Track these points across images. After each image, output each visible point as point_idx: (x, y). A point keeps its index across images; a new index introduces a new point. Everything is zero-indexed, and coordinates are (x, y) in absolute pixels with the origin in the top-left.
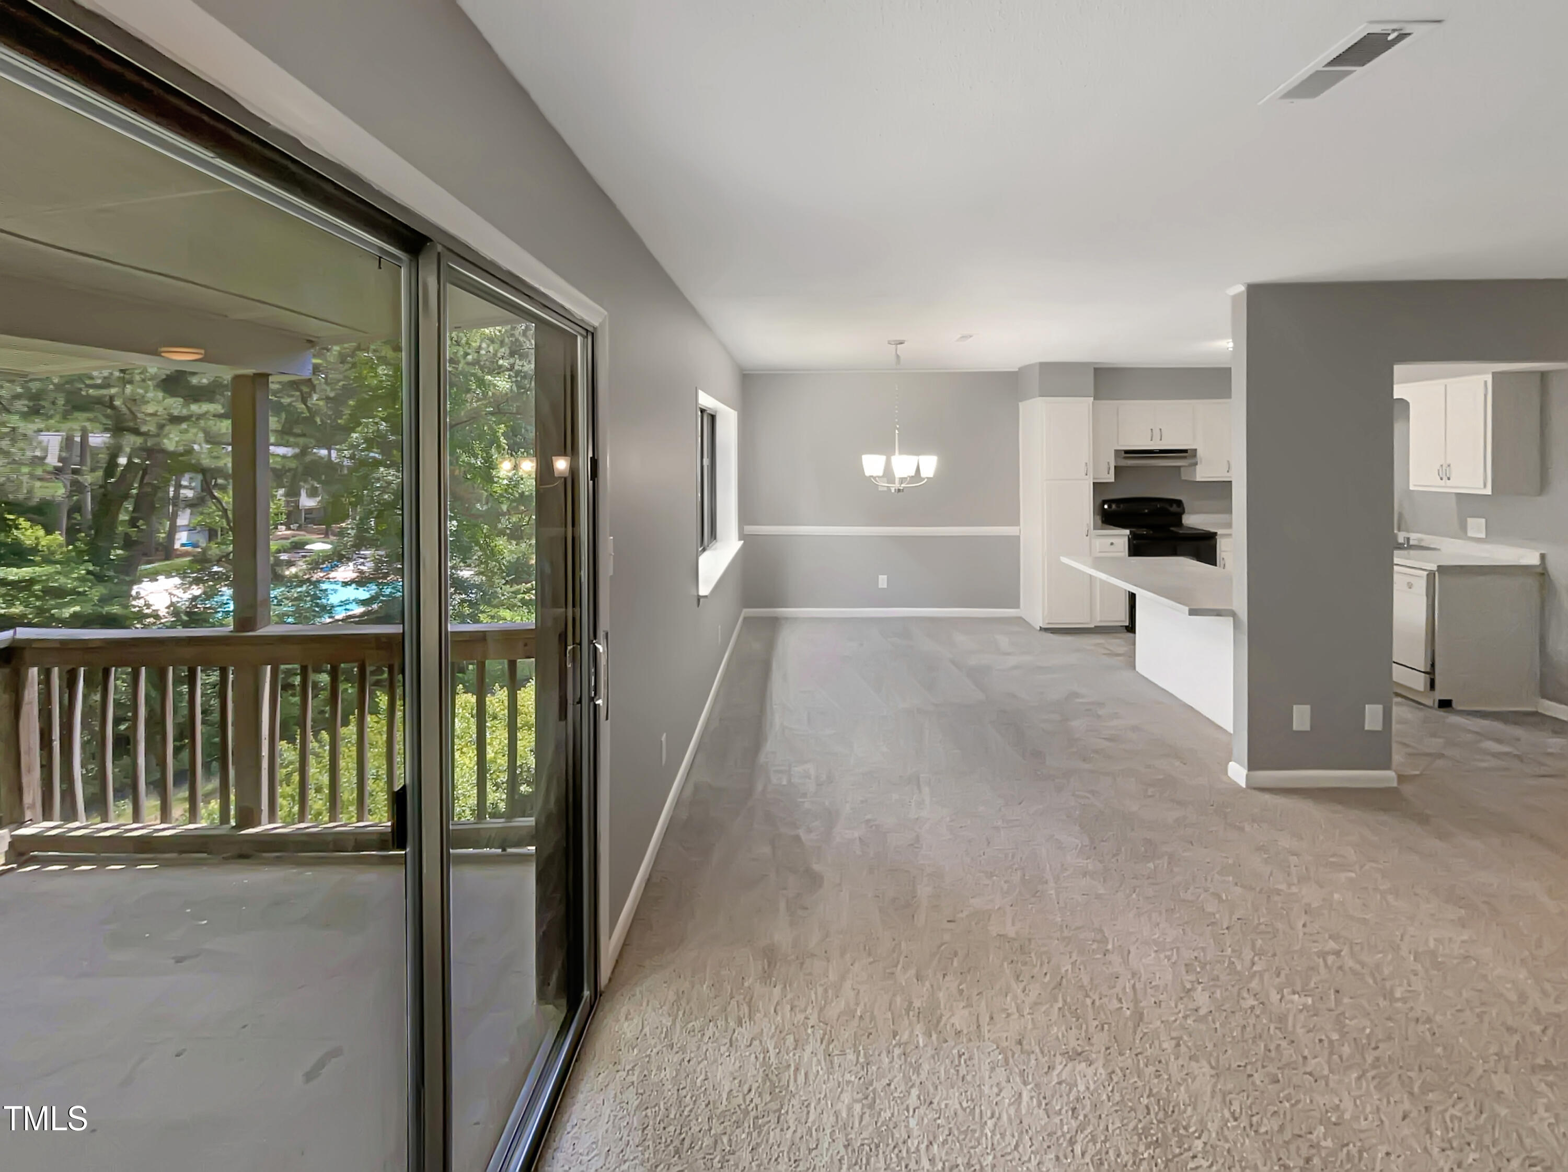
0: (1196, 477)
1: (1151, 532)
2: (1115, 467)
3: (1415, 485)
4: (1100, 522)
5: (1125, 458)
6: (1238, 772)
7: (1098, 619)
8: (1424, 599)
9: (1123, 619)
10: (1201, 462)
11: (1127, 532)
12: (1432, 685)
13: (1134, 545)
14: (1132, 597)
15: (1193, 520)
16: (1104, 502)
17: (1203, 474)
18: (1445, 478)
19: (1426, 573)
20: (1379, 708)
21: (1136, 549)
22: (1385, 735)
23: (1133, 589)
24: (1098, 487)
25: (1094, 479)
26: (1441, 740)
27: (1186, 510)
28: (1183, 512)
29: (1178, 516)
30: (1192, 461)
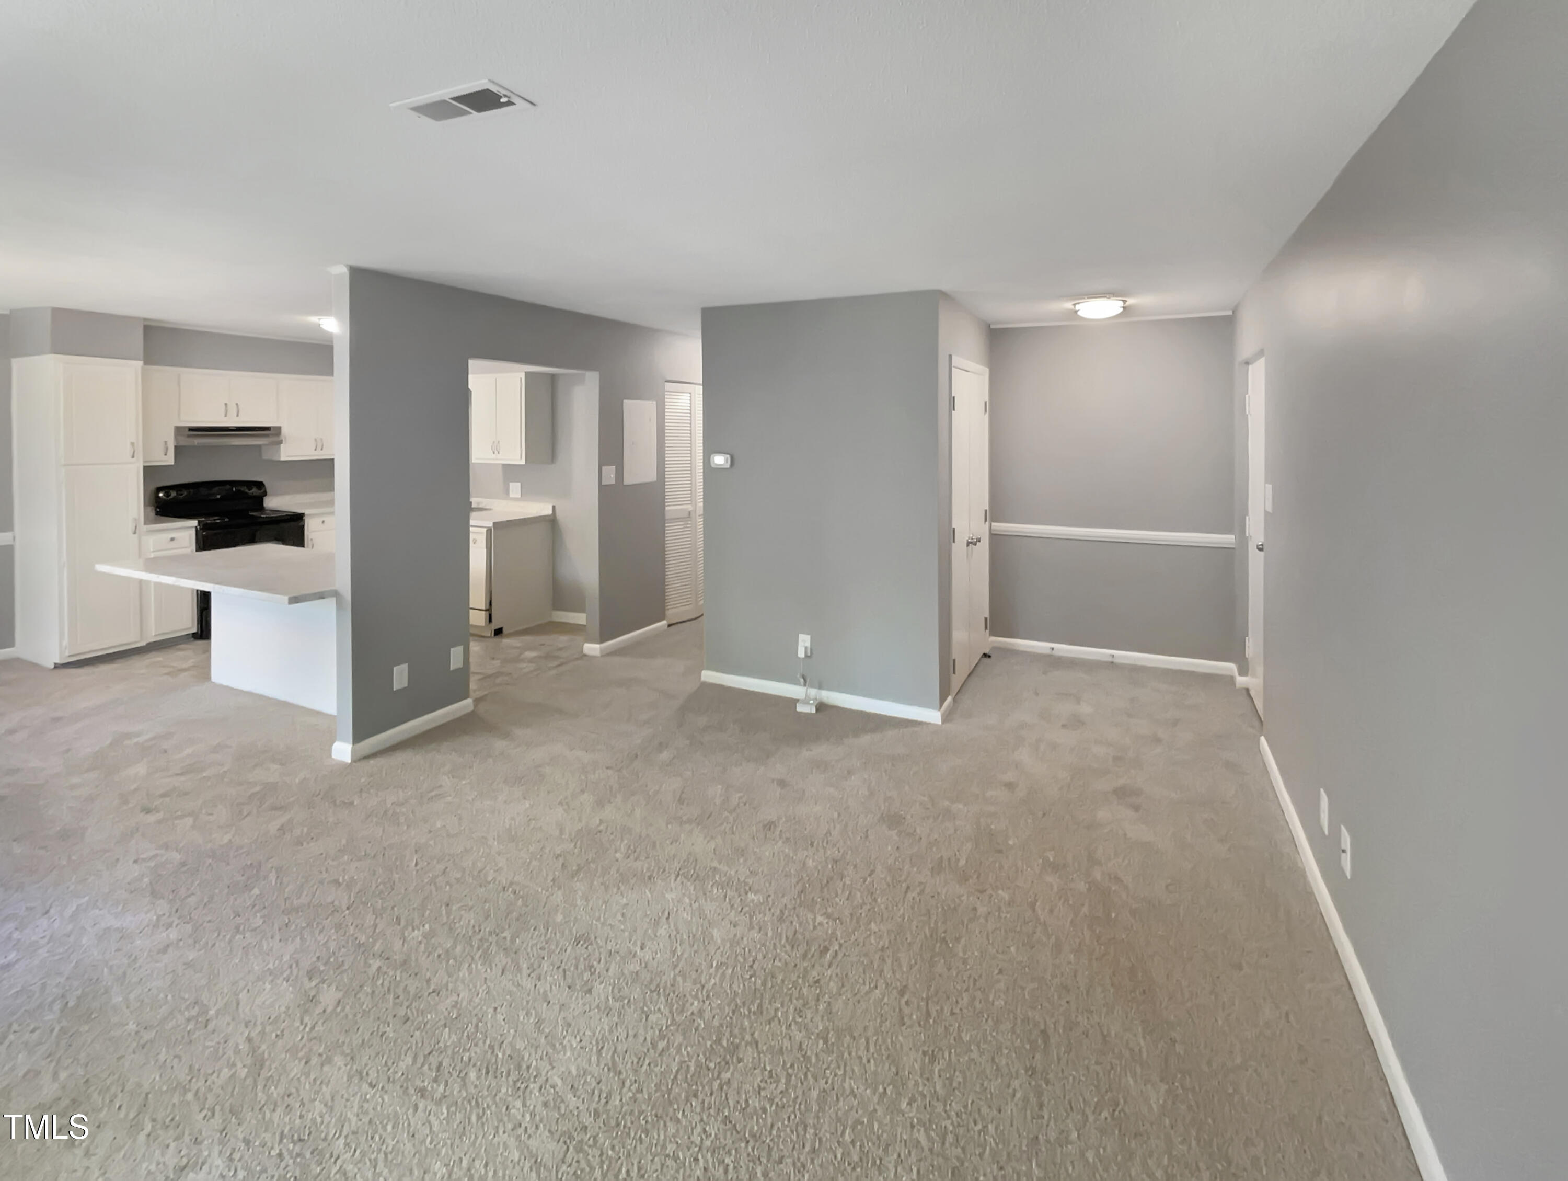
0: (279, 456)
1: (227, 520)
2: (176, 447)
3: (477, 459)
4: (152, 514)
5: (189, 436)
6: (343, 751)
7: (153, 634)
8: (485, 550)
9: (190, 626)
10: (285, 438)
11: (194, 523)
12: (490, 621)
13: (204, 536)
14: (204, 599)
15: (275, 502)
16: (159, 489)
17: (288, 452)
18: (496, 452)
19: (485, 529)
20: (460, 649)
21: (206, 542)
22: (465, 671)
23: (205, 587)
24: (149, 472)
25: (145, 462)
26: (499, 661)
27: (268, 491)
28: (265, 494)
29: (259, 501)
30: (275, 439)
